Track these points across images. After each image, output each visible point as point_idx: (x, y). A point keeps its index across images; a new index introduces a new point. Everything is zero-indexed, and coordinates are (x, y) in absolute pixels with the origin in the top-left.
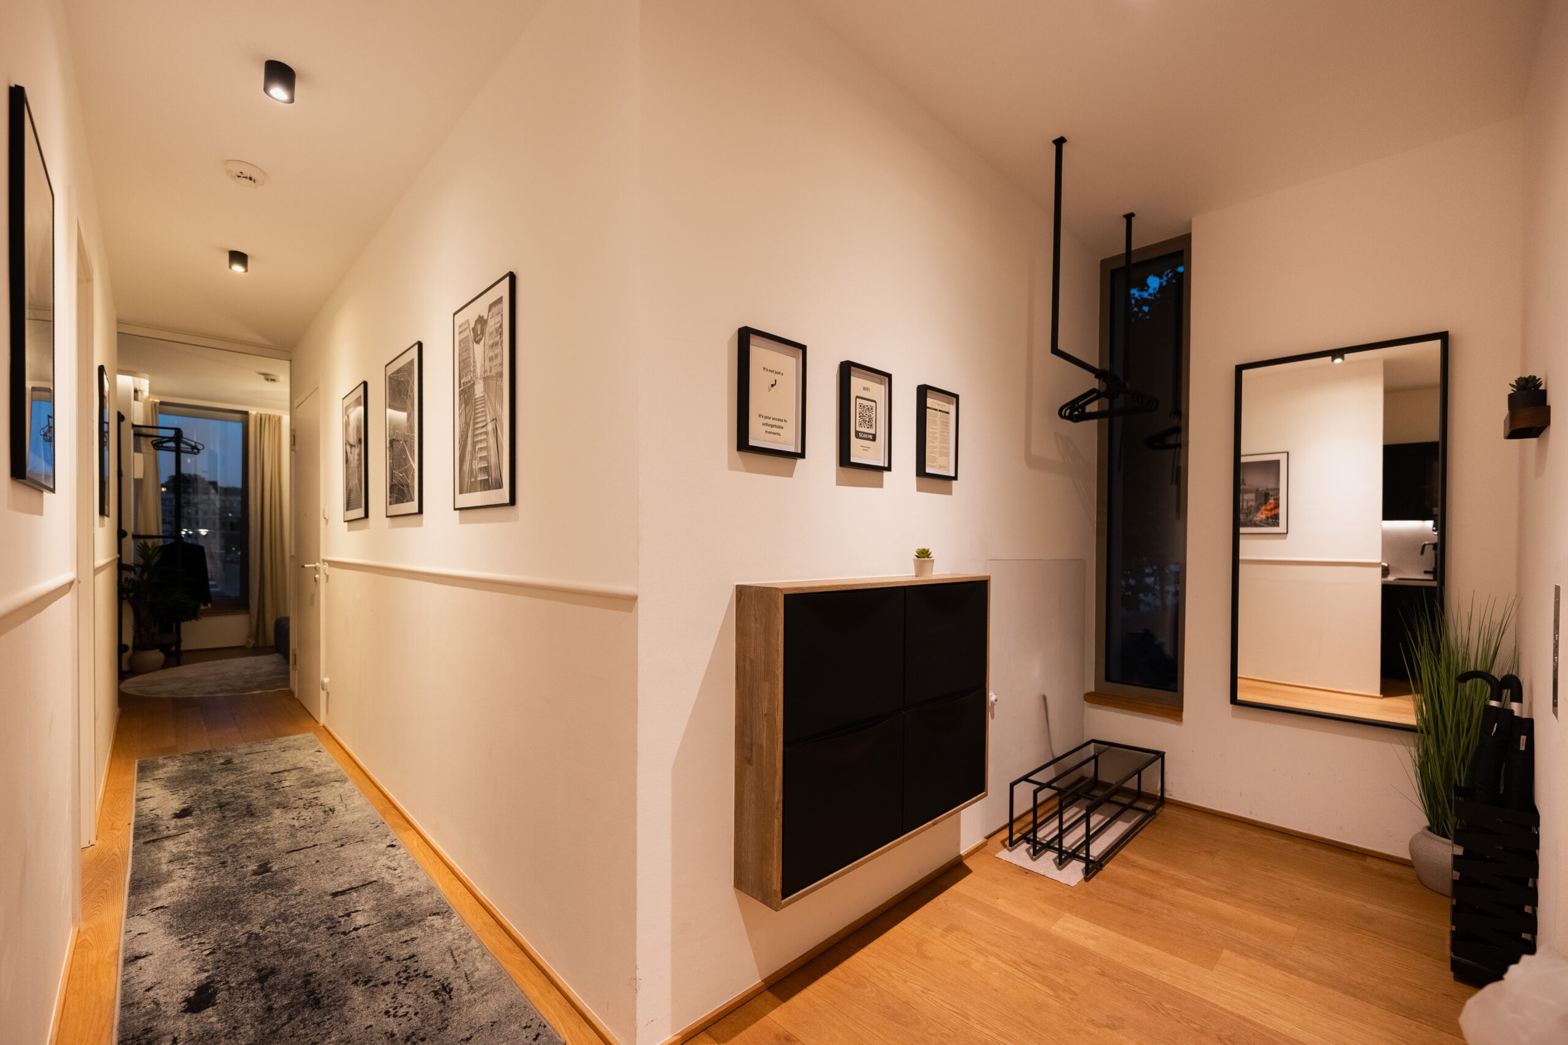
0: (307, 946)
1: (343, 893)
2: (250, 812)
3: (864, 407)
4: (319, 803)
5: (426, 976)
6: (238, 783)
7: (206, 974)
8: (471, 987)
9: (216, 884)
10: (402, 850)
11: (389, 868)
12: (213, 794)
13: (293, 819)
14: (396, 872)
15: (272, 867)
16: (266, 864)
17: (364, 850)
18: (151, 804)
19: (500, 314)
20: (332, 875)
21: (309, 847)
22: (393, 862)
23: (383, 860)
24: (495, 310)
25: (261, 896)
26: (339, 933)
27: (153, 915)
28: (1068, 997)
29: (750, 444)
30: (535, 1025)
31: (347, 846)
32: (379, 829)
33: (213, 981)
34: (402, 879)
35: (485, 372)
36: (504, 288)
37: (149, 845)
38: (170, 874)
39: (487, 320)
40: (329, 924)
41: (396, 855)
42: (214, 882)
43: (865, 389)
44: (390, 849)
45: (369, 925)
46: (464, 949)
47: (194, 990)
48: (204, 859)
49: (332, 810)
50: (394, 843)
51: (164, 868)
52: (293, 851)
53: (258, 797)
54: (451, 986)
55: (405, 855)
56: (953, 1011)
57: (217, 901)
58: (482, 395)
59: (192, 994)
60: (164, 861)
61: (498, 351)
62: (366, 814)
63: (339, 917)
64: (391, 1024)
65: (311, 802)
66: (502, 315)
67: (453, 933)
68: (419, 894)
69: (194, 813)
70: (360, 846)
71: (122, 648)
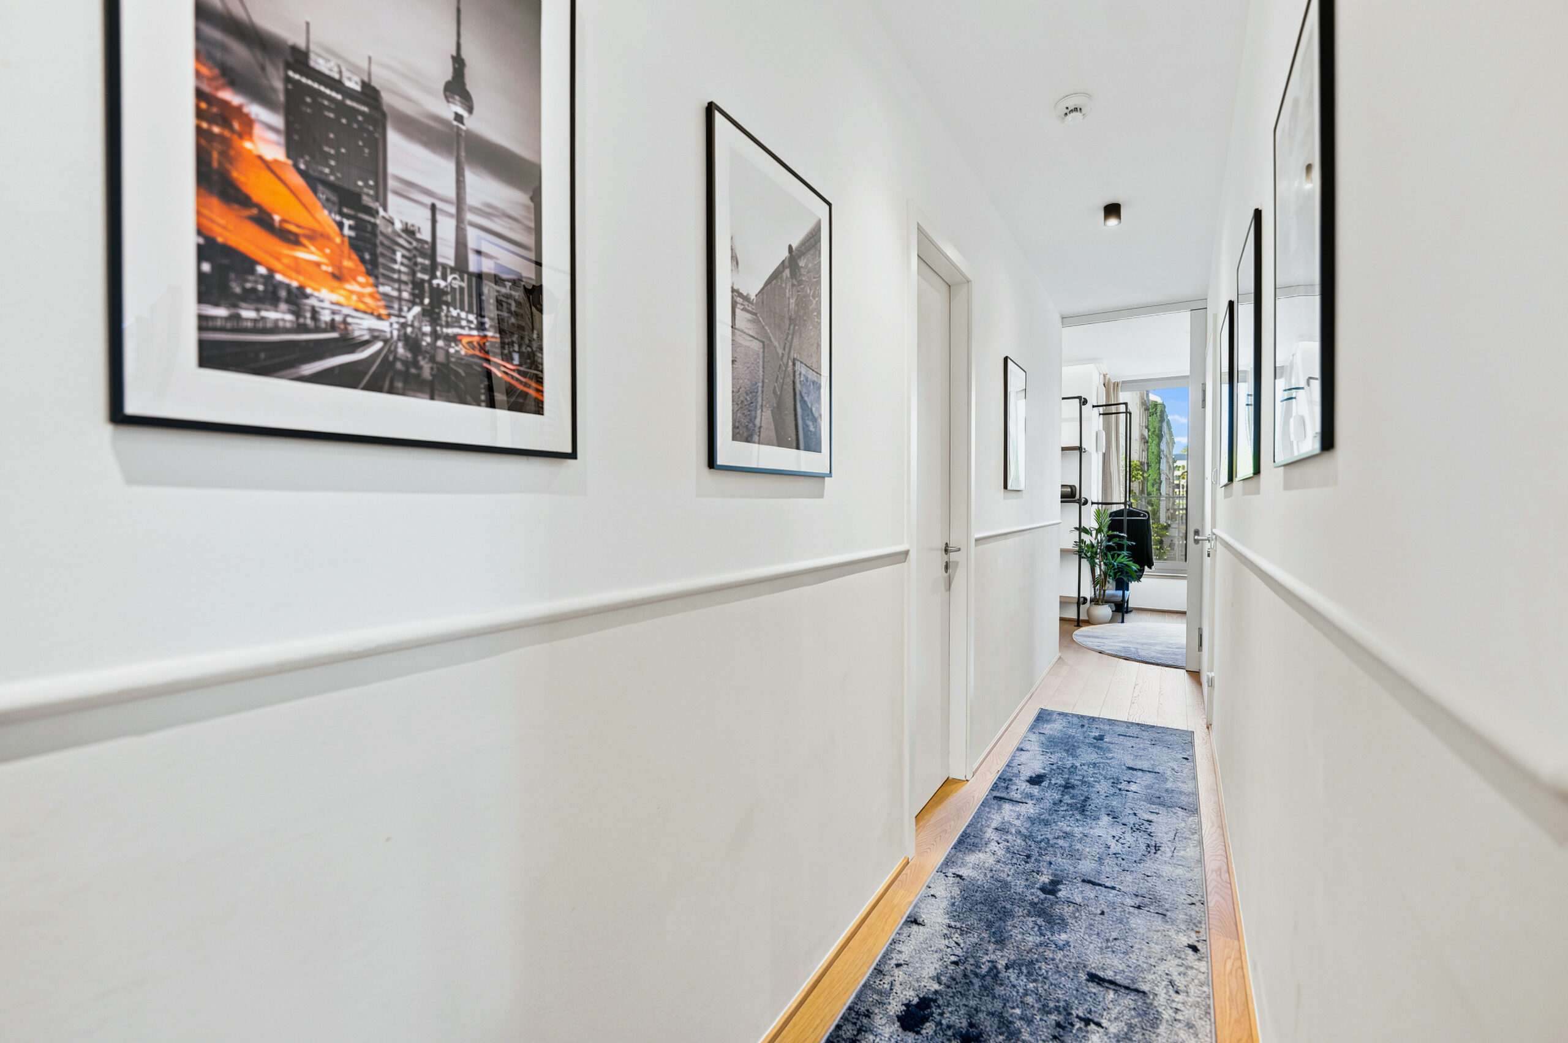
1: (1102, 981)
2: (1084, 807)
4: (1149, 831)
5: (1150, 835)
6: (1095, 765)
7: (937, 987)
8: (1173, 856)
9: (1009, 879)
10: (1202, 966)
11: (1172, 983)
12: (1069, 769)
13: (1114, 838)
14: (1177, 999)
15: (1060, 890)
16: (1058, 883)
17: (1158, 931)
20: (1104, 945)
21: (1106, 887)
22: (1182, 978)
23: (1171, 965)
27: (951, 880)
31: (1144, 911)
32: (1193, 911)
33: (935, 1001)
34: (1178, 1017)
37: (995, 801)
38: (988, 843)
40: (1062, 1019)
41: (1192, 968)
44: (1190, 952)
47: (919, 997)
48: (1019, 841)
49: (1157, 849)
50: (1199, 946)
51: (989, 834)
52: (1090, 882)
53: (1100, 791)
55: (1202, 977)
59: (915, 1001)
60: (994, 824)
62: (1189, 876)
63: (1078, 1017)
65: (1143, 824)
70: (1158, 922)
71: (1082, 600)
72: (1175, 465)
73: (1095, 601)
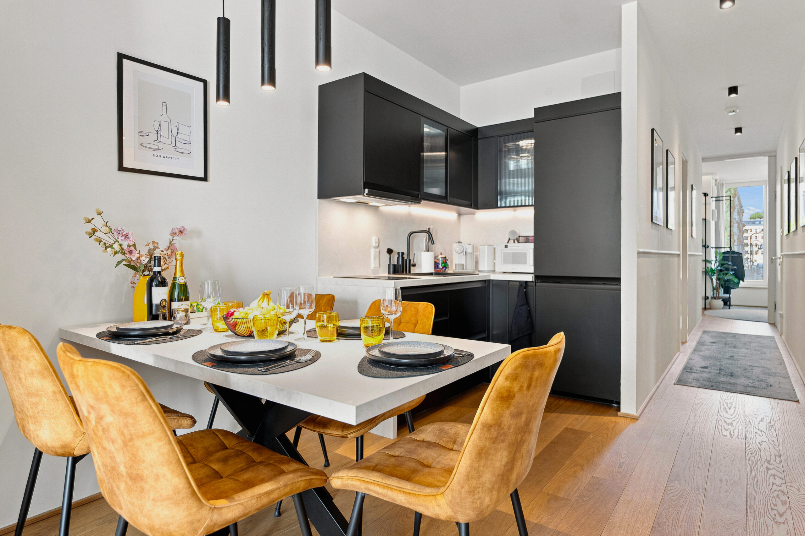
71: (706, 298)
72: (744, 228)
73: (714, 298)
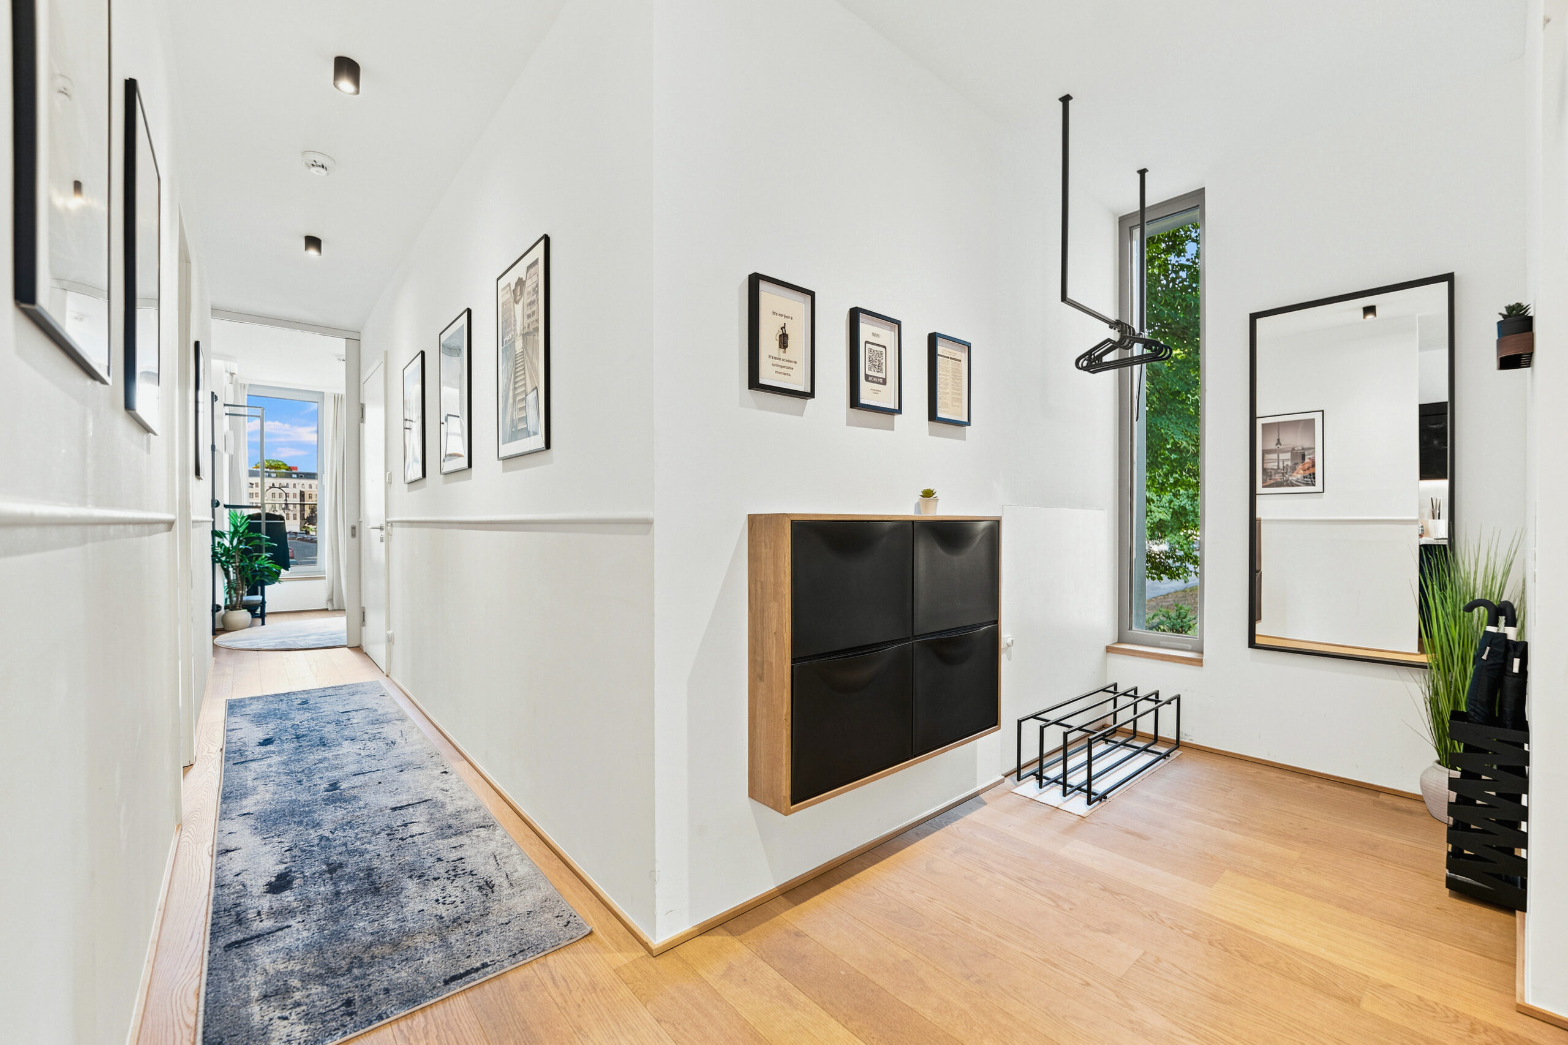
0: (370, 847)
1: (401, 808)
2: (323, 743)
3: (874, 351)
4: (383, 737)
5: (471, 873)
6: (313, 719)
7: (285, 866)
8: (511, 884)
9: (294, 798)
10: (454, 776)
11: (442, 789)
12: (291, 727)
13: (360, 749)
14: (449, 793)
15: (341, 785)
16: (336, 784)
17: (420, 774)
18: (239, 734)
19: (536, 275)
20: (391, 793)
21: (374, 771)
22: (445, 785)
23: (437, 783)
24: (532, 270)
25: (331, 807)
26: (397, 839)
27: (240, 818)
28: (1067, 906)
29: (760, 382)
30: (566, 916)
31: (405, 771)
32: (435, 759)
33: (291, 871)
34: (453, 798)
35: (524, 328)
36: (539, 251)
37: (237, 766)
38: (254, 789)
39: (525, 281)
40: (389, 832)
41: (449, 779)
42: (291, 797)
43: (874, 335)
44: (443, 774)
45: (423, 833)
46: (506, 854)
47: (275, 877)
48: (283, 778)
49: (393, 743)
50: (446, 770)
51: (250, 784)
52: (360, 774)
53: (329, 731)
54: (493, 883)
55: (456, 780)
56: (956, 917)
57: (294, 810)
58: (522, 350)
59: (273, 879)
60: (250, 778)
61: (534, 308)
62: (425, 746)
63: (398, 826)
64: (441, 910)
65: (375, 736)
66: (538, 275)
67: (497, 842)
68: (467, 811)
69: (275, 742)
70: (418, 772)
71: (216, 609)
73: (231, 607)
